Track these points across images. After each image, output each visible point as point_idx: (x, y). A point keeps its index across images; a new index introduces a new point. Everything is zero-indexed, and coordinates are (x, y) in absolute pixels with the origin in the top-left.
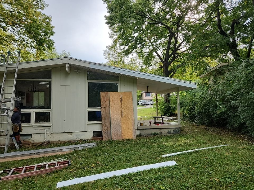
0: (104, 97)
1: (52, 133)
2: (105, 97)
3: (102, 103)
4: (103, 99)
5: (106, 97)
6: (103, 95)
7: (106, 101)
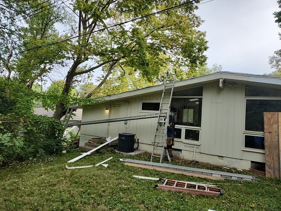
0: (269, 119)
1: (201, 153)
2: (271, 118)
3: (266, 127)
4: (268, 121)
5: (272, 120)
6: (267, 116)
7: (272, 125)
